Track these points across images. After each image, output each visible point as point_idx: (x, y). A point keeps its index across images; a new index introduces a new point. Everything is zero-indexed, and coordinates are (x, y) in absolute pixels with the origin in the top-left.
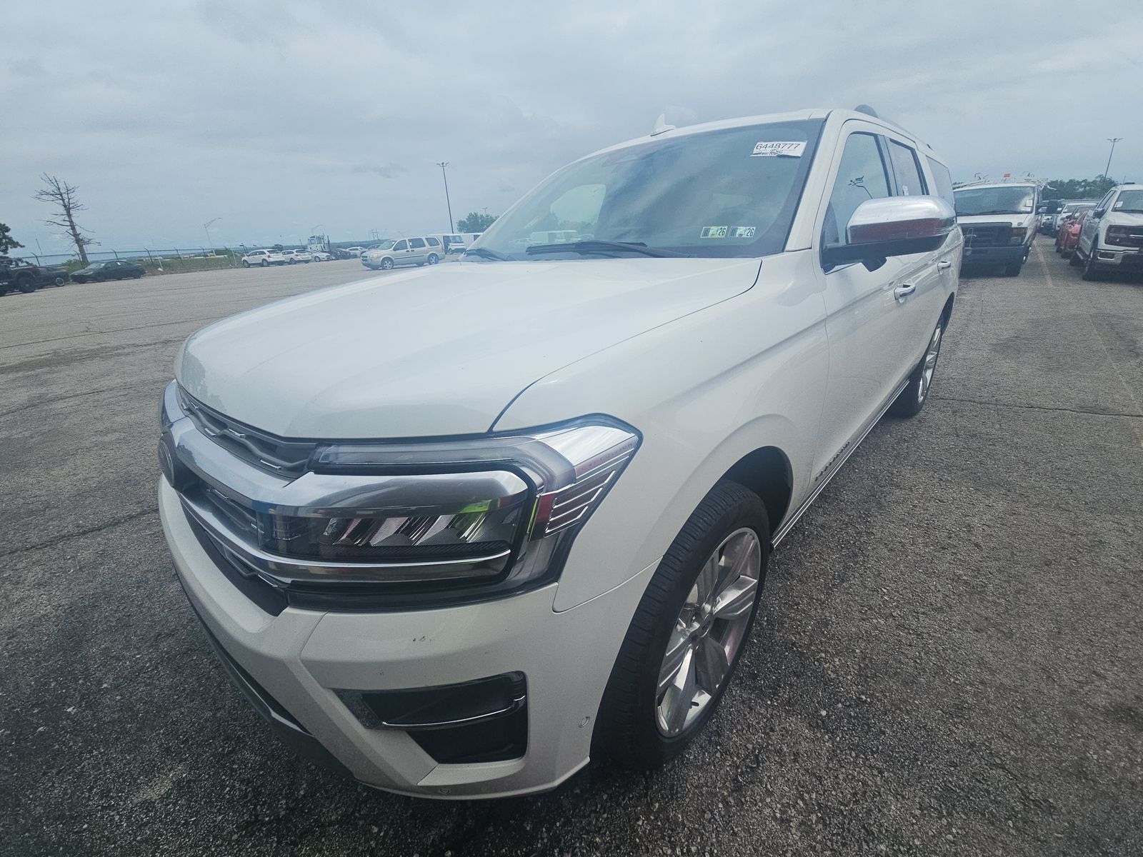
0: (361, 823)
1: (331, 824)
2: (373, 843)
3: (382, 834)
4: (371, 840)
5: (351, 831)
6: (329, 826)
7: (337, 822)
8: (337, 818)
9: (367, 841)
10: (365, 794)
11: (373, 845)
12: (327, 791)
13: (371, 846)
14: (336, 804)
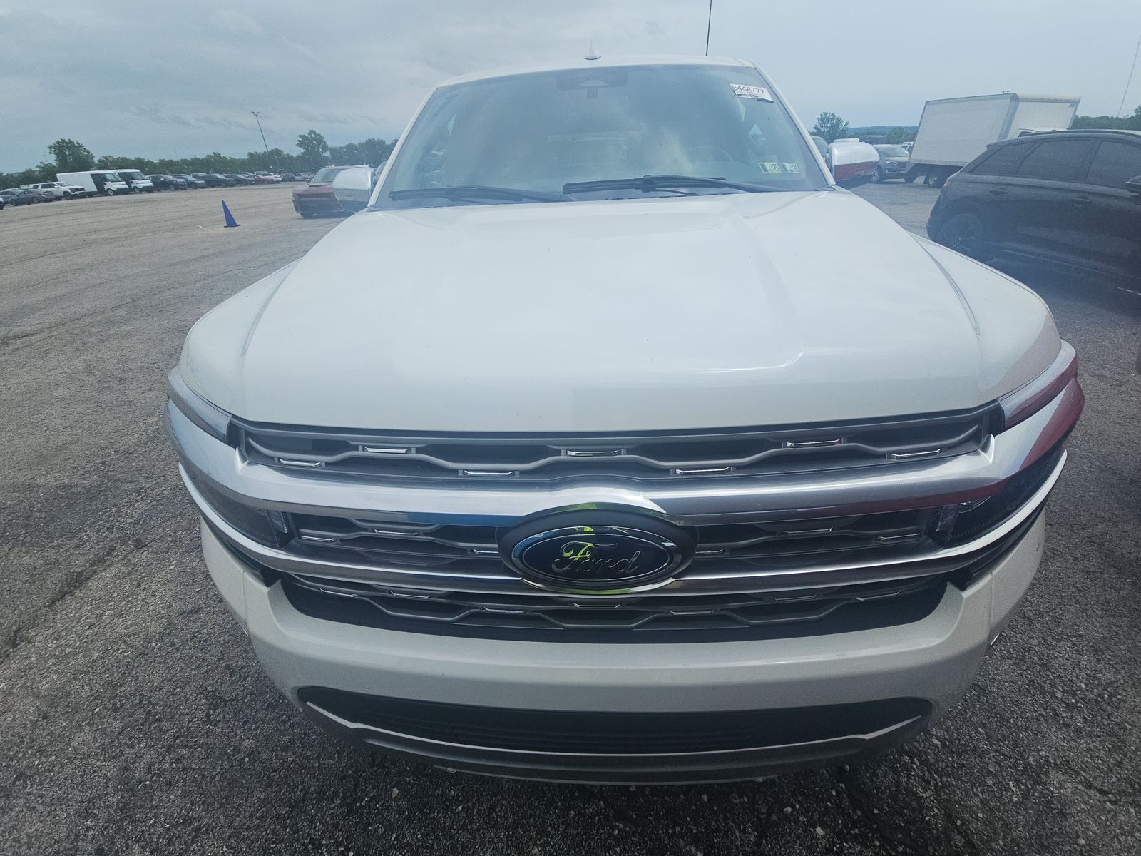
0: (775, 817)
1: (758, 844)
2: (802, 819)
3: (797, 806)
4: (798, 818)
5: (778, 830)
6: (759, 848)
7: (760, 837)
8: (755, 836)
9: (797, 822)
10: (745, 799)
11: (805, 819)
12: (718, 830)
13: (803, 822)
14: (739, 830)
